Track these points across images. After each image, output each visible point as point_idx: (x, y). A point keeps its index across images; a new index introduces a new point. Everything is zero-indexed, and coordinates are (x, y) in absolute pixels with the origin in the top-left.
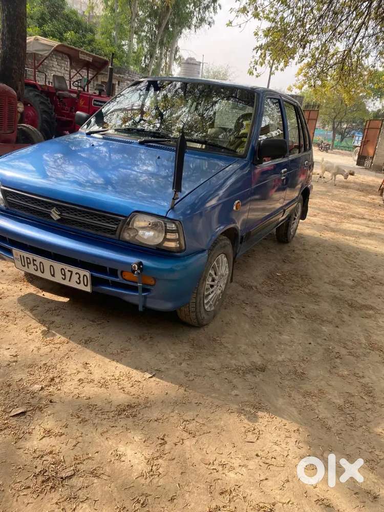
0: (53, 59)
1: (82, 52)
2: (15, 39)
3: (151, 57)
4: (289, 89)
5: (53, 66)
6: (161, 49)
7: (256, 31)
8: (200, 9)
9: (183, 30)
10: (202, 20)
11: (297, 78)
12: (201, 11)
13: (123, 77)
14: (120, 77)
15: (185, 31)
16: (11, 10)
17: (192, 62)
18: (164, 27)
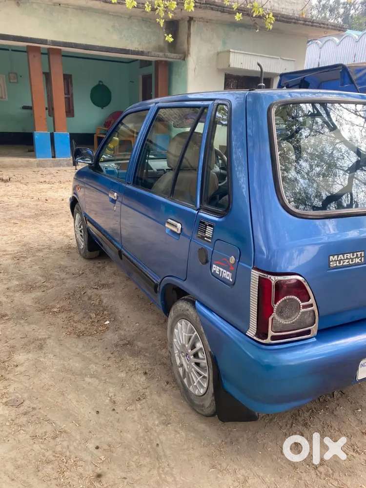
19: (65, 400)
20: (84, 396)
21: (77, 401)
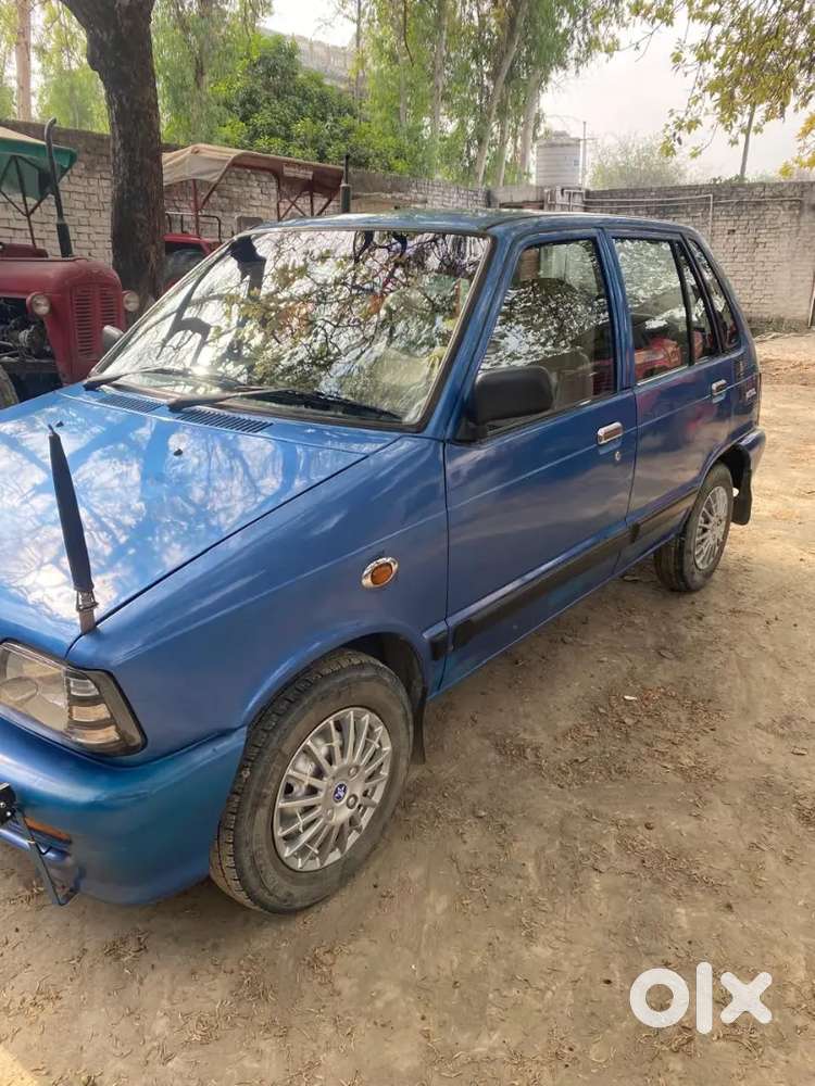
0: (250, 183)
1: (289, 164)
2: (137, 159)
3: (481, 141)
4: (785, 172)
5: (251, 197)
6: (502, 124)
7: (677, 51)
8: (585, 22)
9: (553, 75)
10: (592, 45)
11: (801, 144)
12: (589, 25)
13: (401, 199)
14: (393, 198)
15: (556, 75)
16: (124, 100)
17: (559, 142)
18: (504, 75)
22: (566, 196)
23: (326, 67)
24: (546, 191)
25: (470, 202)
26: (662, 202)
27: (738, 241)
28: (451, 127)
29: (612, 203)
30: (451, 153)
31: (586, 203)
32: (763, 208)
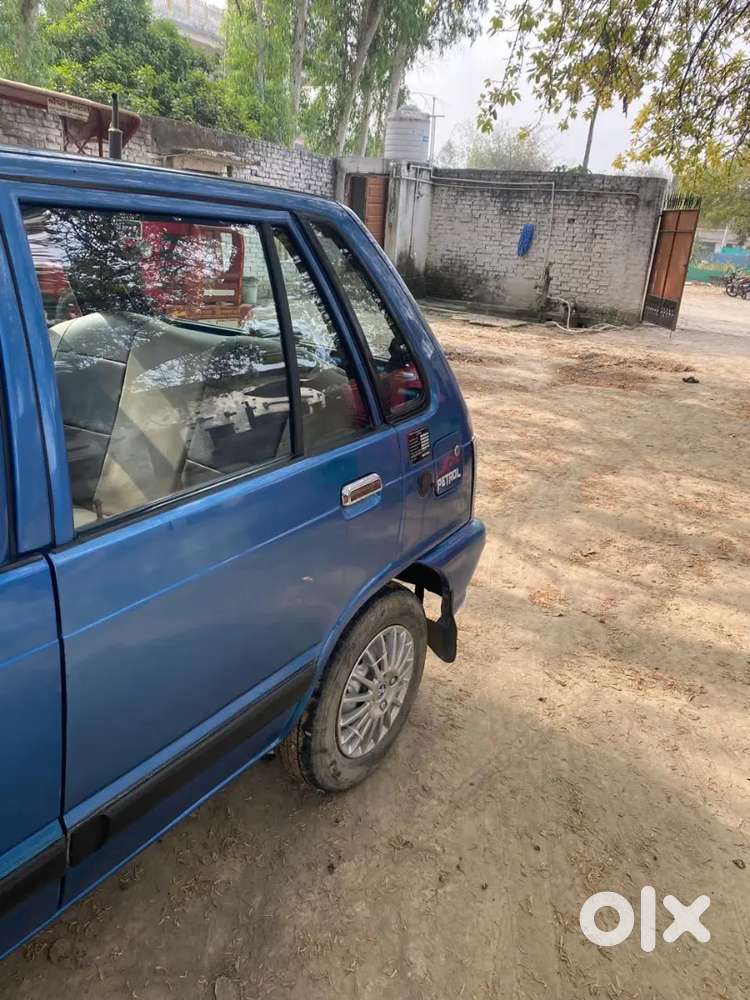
3: (343, 111)
4: (618, 164)
6: (365, 95)
9: (419, 54)
10: (457, 28)
11: (634, 136)
12: (454, 9)
15: (421, 54)
17: (408, 115)
18: (368, 46)
19: (504, 968)
20: (467, 938)
21: (488, 943)
22: (412, 172)
23: (203, 26)
24: (391, 164)
25: (315, 170)
26: (506, 186)
27: (577, 230)
28: (313, 94)
29: (459, 183)
30: (310, 121)
31: (433, 180)
32: (602, 200)
